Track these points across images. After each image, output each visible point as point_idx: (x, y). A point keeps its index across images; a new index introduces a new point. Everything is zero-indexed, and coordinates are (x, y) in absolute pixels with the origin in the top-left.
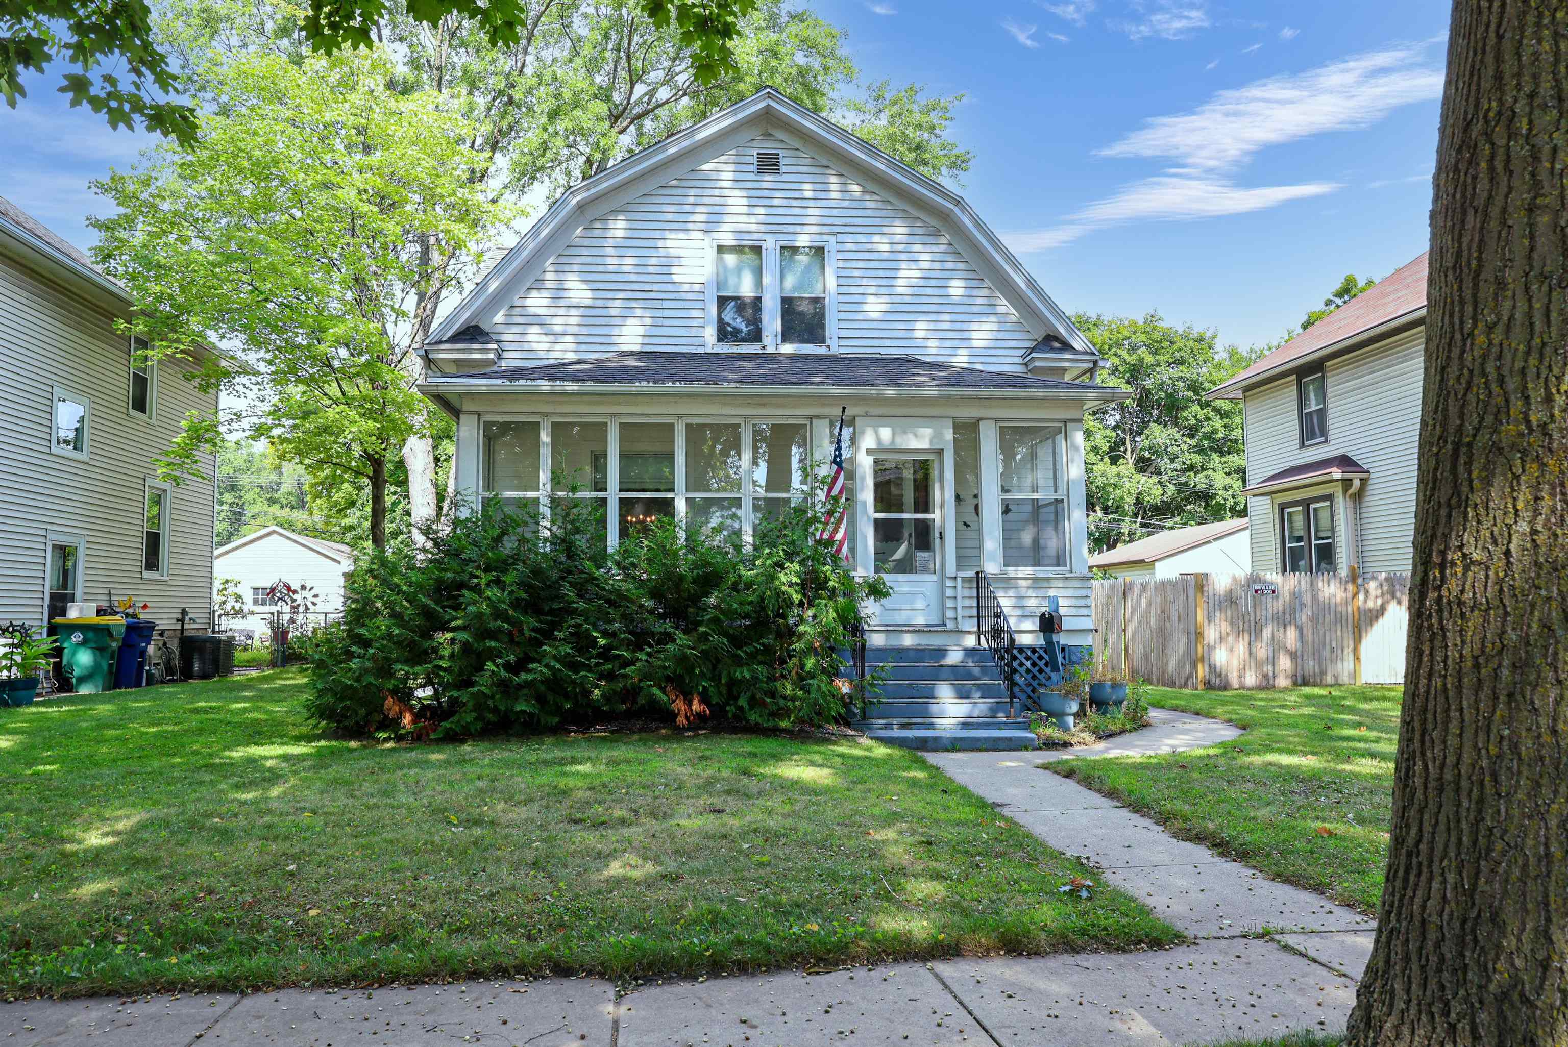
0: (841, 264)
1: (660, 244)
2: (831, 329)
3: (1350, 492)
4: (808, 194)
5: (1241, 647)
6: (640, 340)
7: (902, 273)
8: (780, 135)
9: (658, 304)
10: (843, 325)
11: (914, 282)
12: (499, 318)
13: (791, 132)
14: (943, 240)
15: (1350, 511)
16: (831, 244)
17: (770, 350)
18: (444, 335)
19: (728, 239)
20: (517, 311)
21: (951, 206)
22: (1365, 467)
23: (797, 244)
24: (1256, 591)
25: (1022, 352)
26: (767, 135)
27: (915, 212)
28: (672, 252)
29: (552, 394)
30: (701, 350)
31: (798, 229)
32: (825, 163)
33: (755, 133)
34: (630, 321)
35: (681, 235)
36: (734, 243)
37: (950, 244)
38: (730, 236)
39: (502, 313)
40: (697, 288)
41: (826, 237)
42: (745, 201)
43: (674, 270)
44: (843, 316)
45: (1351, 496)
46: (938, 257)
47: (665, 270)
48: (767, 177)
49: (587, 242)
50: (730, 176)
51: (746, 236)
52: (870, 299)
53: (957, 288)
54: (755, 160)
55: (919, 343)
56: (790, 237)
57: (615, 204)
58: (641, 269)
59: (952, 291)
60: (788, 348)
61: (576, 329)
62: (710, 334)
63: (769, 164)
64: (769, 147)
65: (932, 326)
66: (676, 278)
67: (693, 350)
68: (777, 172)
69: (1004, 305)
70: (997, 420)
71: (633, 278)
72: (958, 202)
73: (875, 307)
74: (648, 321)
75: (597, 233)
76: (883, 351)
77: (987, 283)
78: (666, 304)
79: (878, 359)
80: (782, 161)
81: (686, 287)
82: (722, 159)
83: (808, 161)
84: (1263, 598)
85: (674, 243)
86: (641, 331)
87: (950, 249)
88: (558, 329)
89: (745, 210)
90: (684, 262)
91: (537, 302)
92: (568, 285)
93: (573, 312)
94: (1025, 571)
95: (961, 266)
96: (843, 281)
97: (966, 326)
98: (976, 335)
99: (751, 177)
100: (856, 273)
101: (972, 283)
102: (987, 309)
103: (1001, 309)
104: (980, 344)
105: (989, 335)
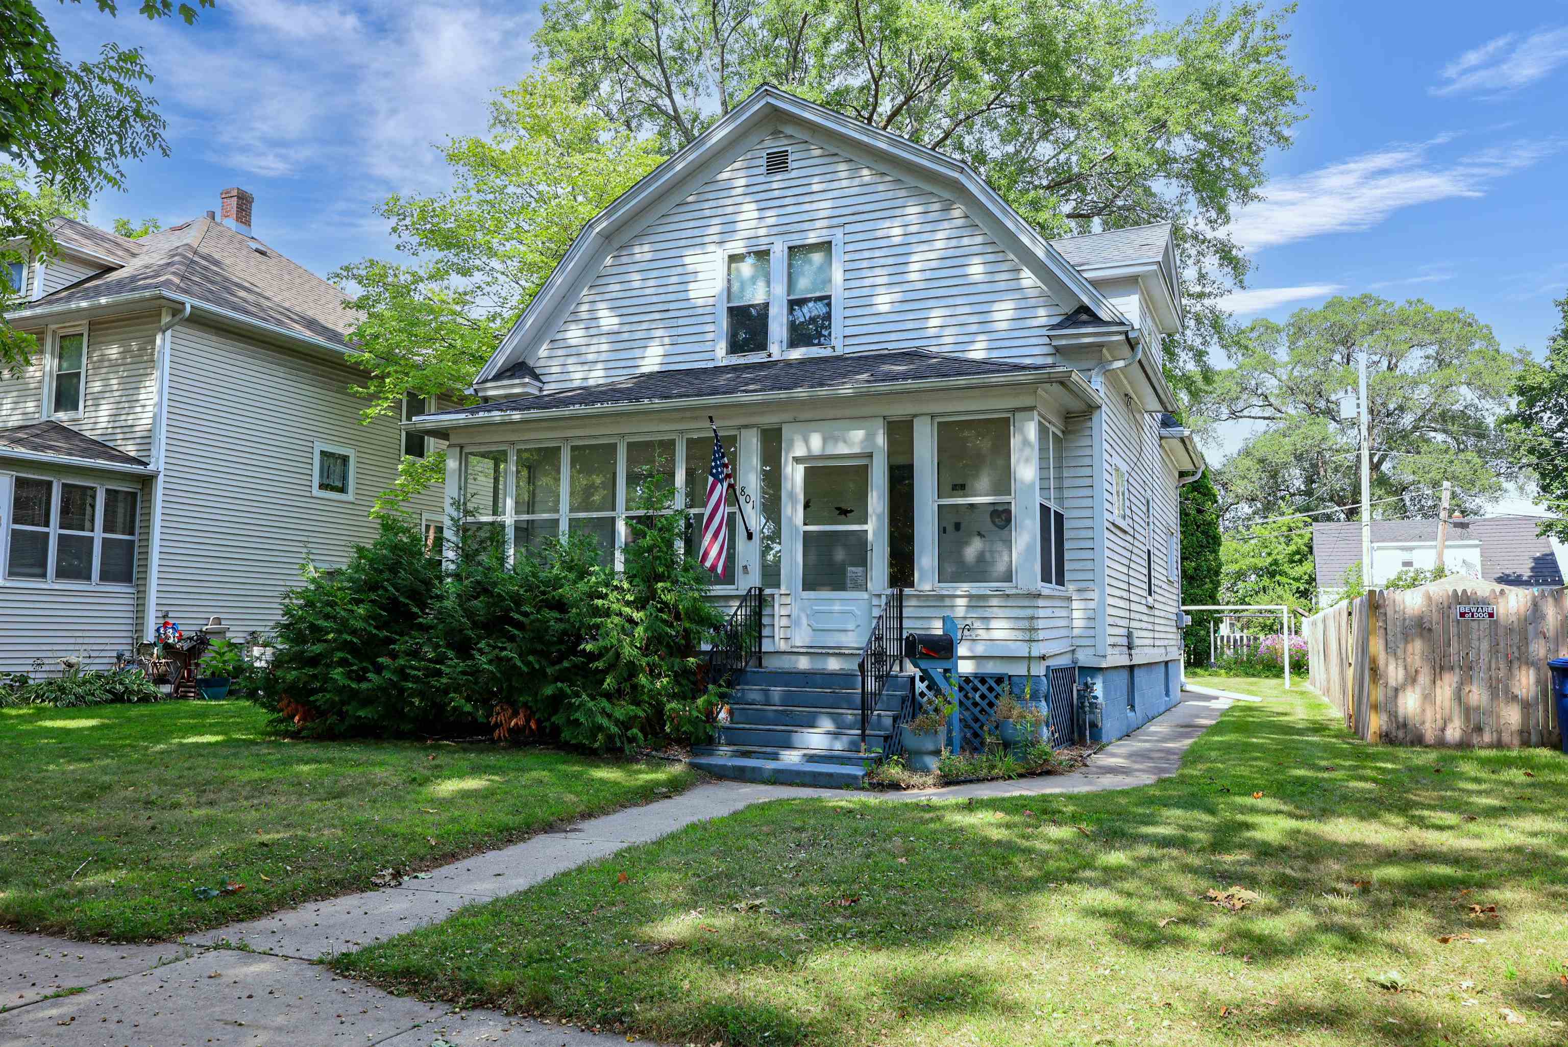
0: (848, 257)
1: (679, 262)
2: (837, 328)
4: (817, 187)
5: (1445, 690)
6: (659, 360)
8: (789, 130)
9: (675, 322)
10: (849, 322)
11: (931, 264)
12: (543, 352)
13: (795, 126)
14: (956, 213)
16: (838, 237)
17: (778, 357)
19: (737, 247)
20: (558, 344)
21: (956, 175)
23: (806, 242)
24: (1462, 615)
26: (776, 133)
27: (928, 188)
28: (690, 268)
29: (522, 422)
30: (711, 365)
31: (806, 226)
32: (835, 151)
33: (762, 135)
34: (652, 342)
35: (698, 250)
36: (743, 250)
37: (967, 217)
38: (741, 243)
39: (544, 347)
40: (708, 301)
41: (833, 231)
42: (754, 206)
43: (691, 286)
44: (848, 313)
46: (955, 233)
47: (682, 287)
48: (779, 177)
49: (615, 270)
50: (743, 182)
51: (755, 242)
52: (882, 290)
53: (976, 269)
54: (763, 162)
55: (930, 332)
56: (803, 235)
57: (637, 230)
58: (661, 290)
59: (968, 271)
60: (797, 354)
61: (606, 356)
62: (721, 349)
63: (777, 163)
64: (779, 145)
65: (947, 312)
66: (691, 295)
67: (702, 365)
68: (785, 170)
69: (1026, 278)
70: (934, 416)
71: (655, 299)
73: (884, 302)
74: (667, 341)
75: (624, 260)
76: (890, 346)
77: (1008, 255)
78: (681, 322)
79: (885, 355)
80: (791, 158)
81: (700, 302)
82: (737, 165)
83: (818, 152)
84: (1474, 625)
85: (692, 259)
86: (660, 351)
87: (967, 223)
88: (591, 357)
89: (755, 215)
90: (700, 276)
91: (574, 334)
92: (600, 314)
93: (603, 339)
94: (964, 588)
95: (979, 239)
96: (849, 275)
97: (985, 308)
98: (997, 316)
99: (761, 179)
100: (865, 264)
101: (991, 258)
102: (1013, 285)
103: (1025, 283)
104: (1004, 325)
105: (1010, 314)
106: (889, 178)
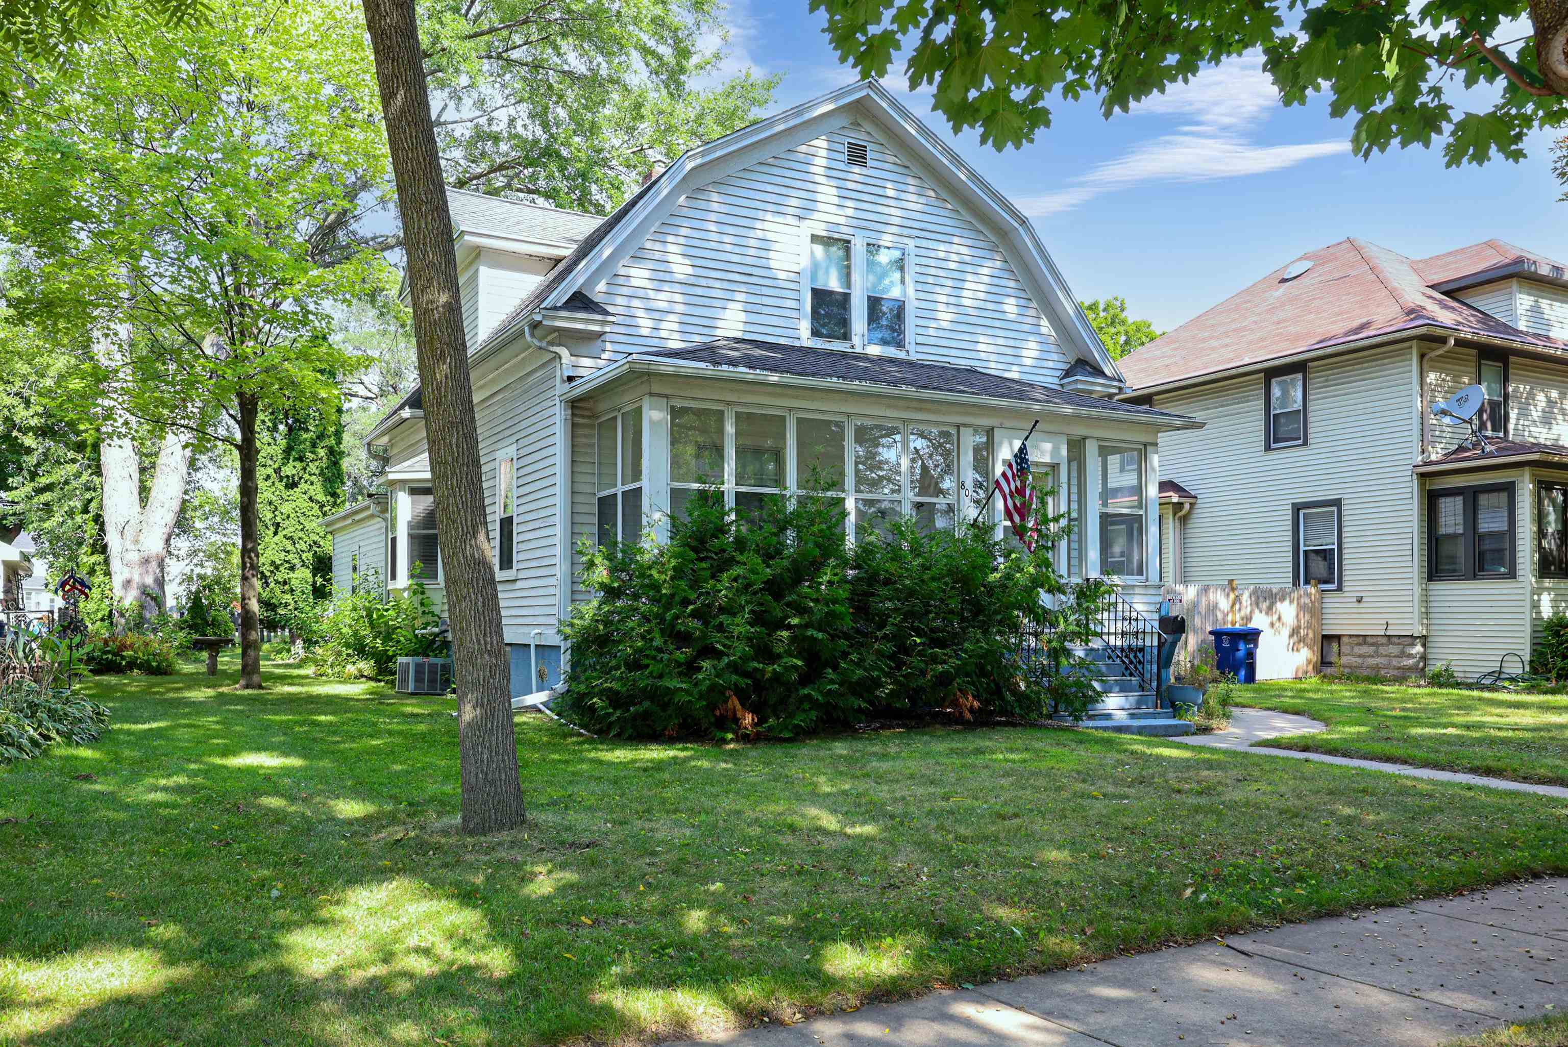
0: (918, 269)
1: (758, 225)
2: (910, 334)
3: (1181, 514)
4: (891, 193)
6: (741, 326)
7: (967, 285)
8: (868, 126)
9: (756, 289)
10: (920, 331)
11: (982, 296)
12: (601, 286)
13: (877, 125)
14: (999, 256)
15: (1178, 530)
16: (909, 247)
17: (858, 349)
18: (558, 300)
19: (821, 230)
20: (621, 280)
21: (1016, 225)
22: (1193, 493)
23: (881, 243)
25: (1058, 373)
26: (857, 125)
27: (980, 227)
28: (769, 236)
30: (796, 343)
31: (883, 227)
32: (908, 164)
33: (844, 121)
34: (731, 305)
35: (778, 219)
36: (825, 234)
37: (1005, 261)
38: (823, 226)
39: (604, 282)
40: (792, 276)
41: (906, 240)
42: (834, 191)
43: (771, 255)
44: (919, 322)
45: (1180, 518)
46: (996, 272)
47: (763, 254)
48: (856, 169)
49: (691, 213)
50: (824, 162)
51: (836, 229)
52: (941, 307)
53: (1011, 307)
54: (846, 150)
55: (983, 356)
56: (877, 235)
57: (718, 175)
58: (738, 250)
59: (1006, 308)
60: (874, 350)
61: (680, 308)
62: (804, 328)
63: (857, 155)
64: (859, 138)
65: (994, 340)
66: (772, 264)
67: (787, 342)
68: (864, 164)
69: (1046, 326)
70: (1098, 439)
71: (733, 258)
72: (1023, 222)
73: (945, 317)
74: (749, 307)
75: (701, 204)
76: (952, 360)
77: (1034, 304)
78: (765, 291)
79: (953, 369)
80: (869, 155)
81: (782, 275)
82: (818, 143)
83: (893, 159)
85: (770, 226)
86: (742, 316)
87: (1005, 266)
88: (663, 305)
89: (836, 200)
90: (781, 247)
91: (641, 273)
92: (671, 258)
93: (677, 288)
95: (1012, 284)
96: (919, 287)
97: (1018, 343)
98: (1025, 353)
99: (842, 166)
100: (931, 280)
101: (1022, 302)
102: (1034, 329)
103: (1044, 330)
104: (1029, 362)
105: (1035, 354)
106: (950, 206)
